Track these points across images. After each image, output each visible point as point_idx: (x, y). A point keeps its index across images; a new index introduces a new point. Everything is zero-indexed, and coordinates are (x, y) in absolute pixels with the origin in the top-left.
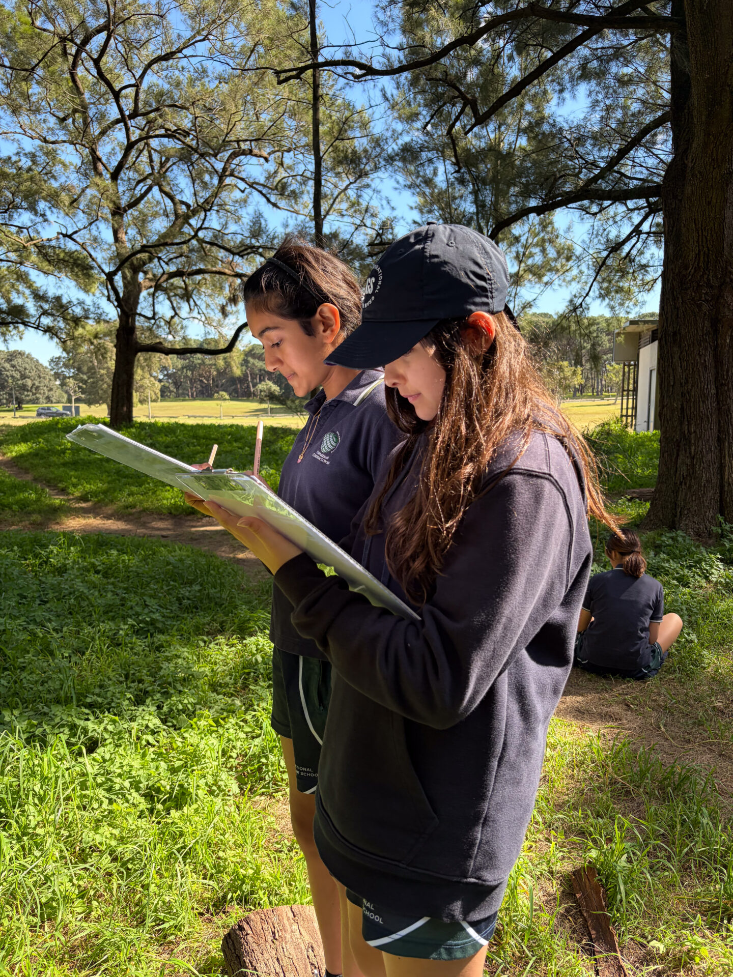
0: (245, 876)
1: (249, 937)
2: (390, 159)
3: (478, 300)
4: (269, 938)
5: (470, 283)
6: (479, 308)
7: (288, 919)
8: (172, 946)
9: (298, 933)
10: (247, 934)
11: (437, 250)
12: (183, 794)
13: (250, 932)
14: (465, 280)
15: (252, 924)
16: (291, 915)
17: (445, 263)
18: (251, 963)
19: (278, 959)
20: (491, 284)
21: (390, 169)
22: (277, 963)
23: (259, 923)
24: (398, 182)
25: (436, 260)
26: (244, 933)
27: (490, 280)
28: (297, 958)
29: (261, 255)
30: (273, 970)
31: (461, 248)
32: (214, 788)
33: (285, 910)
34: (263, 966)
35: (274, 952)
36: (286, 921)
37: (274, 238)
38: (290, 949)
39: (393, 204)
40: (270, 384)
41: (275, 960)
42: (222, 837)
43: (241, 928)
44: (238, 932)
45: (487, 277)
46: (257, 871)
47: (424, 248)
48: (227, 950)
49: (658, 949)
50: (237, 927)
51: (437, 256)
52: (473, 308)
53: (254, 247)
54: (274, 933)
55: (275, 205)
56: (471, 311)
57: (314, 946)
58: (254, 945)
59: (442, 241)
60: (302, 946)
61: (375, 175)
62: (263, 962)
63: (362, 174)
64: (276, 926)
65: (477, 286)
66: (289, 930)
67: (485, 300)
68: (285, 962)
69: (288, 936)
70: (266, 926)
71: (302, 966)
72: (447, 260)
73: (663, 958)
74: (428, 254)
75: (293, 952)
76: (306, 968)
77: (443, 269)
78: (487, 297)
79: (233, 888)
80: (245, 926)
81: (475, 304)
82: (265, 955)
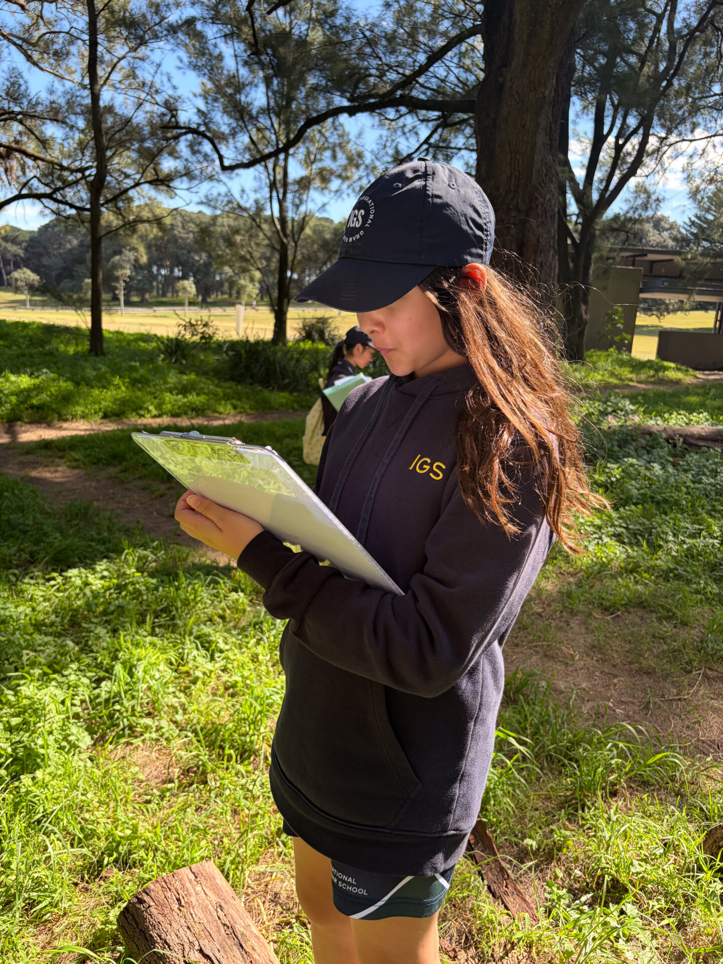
0: (121, 837)
1: (152, 909)
2: (173, 30)
3: (474, 250)
4: (176, 906)
5: (470, 231)
6: (474, 259)
7: (190, 882)
8: (49, 925)
9: (203, 895)
10: (149, 906)
11: (440, 190)
12: (29, 755)
13: (152, 904)
14: (465, 227)
15: (152, 894)
16: (192, 877)
17: (447, 205)
18: (160, 936)
19: (188, 928)
20: (487, 236)
21: (172, 41)
22: (188, 932)
23: (160, 892)
24: (181, 61)
25: (438, 201)
26: (146, 905)
27: (487, 231)
28: (208, 922)
29: (21, 122)
30: (186, 940)
31: (462, 192)
32: (64, 744)
33: (185, 871)
34: (174, 937)
35: (183, 921)
36: (188, 885)
37: (37, 104)
38: (199, 913)
39: (174, 82)
40: (28, 272)
41: (186, 929)
42: (84, 798)
43: (141, 901)
44: (138, 906)
45: (485, 227)
46: (135, 829)
47: (425, 186)
48: (126, 925)
49: (531, 846)
50: (135, 900)
51: (439, 197)
52: (468, 258)
53: (13, 112)
54: (179, 900)
55: (35, 64)
56: (467, 262)
57: (223, 904)
58: (160, 916)
59: (443, 181)
60: (210, 907)
61: (155, 45)
62: (173, 934)
63: (143, 42)
64: (180, 891)
65: (475, 236)
66: (194, 894)
67: (480, 251)
68: (197, 928)
69: (193, 899)
70: (169, 894)
71: (215, 929)
72: (449, 202)
73: (536, 853)
74: (430, 193)
75: (202, 916)
76: (219, 931)
77: (445, 212)
78: (482, 249)
79: (109, 851)
80: (146, 898)
81: (472, 255)
82: (174, 925)
